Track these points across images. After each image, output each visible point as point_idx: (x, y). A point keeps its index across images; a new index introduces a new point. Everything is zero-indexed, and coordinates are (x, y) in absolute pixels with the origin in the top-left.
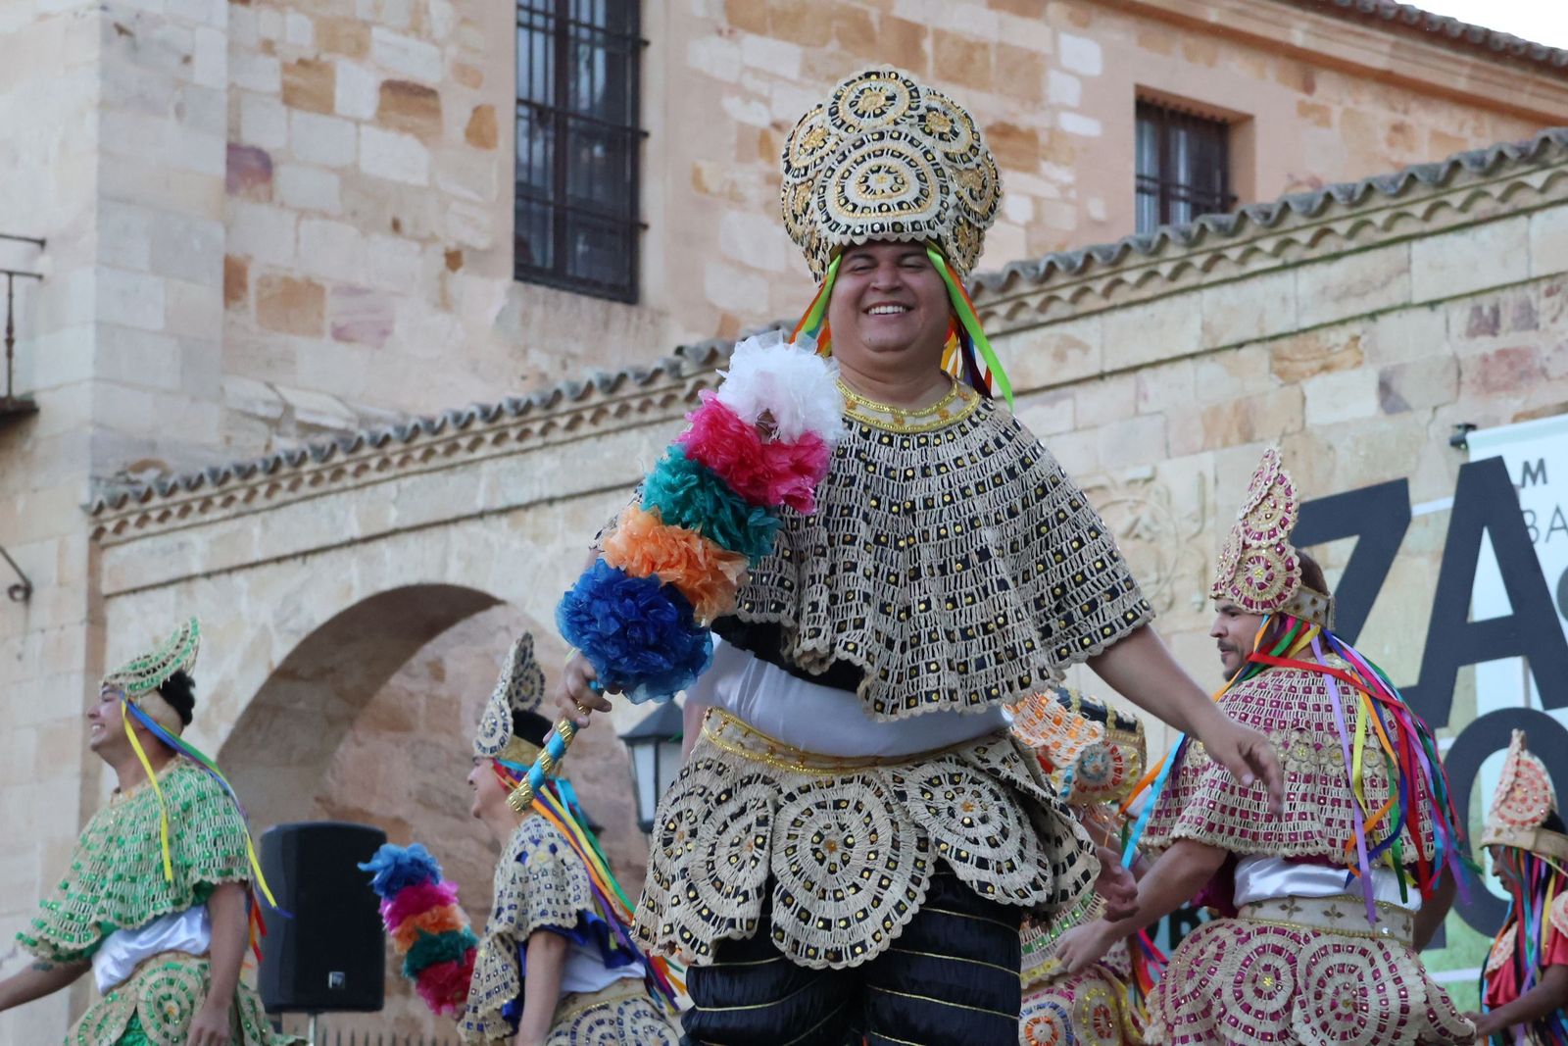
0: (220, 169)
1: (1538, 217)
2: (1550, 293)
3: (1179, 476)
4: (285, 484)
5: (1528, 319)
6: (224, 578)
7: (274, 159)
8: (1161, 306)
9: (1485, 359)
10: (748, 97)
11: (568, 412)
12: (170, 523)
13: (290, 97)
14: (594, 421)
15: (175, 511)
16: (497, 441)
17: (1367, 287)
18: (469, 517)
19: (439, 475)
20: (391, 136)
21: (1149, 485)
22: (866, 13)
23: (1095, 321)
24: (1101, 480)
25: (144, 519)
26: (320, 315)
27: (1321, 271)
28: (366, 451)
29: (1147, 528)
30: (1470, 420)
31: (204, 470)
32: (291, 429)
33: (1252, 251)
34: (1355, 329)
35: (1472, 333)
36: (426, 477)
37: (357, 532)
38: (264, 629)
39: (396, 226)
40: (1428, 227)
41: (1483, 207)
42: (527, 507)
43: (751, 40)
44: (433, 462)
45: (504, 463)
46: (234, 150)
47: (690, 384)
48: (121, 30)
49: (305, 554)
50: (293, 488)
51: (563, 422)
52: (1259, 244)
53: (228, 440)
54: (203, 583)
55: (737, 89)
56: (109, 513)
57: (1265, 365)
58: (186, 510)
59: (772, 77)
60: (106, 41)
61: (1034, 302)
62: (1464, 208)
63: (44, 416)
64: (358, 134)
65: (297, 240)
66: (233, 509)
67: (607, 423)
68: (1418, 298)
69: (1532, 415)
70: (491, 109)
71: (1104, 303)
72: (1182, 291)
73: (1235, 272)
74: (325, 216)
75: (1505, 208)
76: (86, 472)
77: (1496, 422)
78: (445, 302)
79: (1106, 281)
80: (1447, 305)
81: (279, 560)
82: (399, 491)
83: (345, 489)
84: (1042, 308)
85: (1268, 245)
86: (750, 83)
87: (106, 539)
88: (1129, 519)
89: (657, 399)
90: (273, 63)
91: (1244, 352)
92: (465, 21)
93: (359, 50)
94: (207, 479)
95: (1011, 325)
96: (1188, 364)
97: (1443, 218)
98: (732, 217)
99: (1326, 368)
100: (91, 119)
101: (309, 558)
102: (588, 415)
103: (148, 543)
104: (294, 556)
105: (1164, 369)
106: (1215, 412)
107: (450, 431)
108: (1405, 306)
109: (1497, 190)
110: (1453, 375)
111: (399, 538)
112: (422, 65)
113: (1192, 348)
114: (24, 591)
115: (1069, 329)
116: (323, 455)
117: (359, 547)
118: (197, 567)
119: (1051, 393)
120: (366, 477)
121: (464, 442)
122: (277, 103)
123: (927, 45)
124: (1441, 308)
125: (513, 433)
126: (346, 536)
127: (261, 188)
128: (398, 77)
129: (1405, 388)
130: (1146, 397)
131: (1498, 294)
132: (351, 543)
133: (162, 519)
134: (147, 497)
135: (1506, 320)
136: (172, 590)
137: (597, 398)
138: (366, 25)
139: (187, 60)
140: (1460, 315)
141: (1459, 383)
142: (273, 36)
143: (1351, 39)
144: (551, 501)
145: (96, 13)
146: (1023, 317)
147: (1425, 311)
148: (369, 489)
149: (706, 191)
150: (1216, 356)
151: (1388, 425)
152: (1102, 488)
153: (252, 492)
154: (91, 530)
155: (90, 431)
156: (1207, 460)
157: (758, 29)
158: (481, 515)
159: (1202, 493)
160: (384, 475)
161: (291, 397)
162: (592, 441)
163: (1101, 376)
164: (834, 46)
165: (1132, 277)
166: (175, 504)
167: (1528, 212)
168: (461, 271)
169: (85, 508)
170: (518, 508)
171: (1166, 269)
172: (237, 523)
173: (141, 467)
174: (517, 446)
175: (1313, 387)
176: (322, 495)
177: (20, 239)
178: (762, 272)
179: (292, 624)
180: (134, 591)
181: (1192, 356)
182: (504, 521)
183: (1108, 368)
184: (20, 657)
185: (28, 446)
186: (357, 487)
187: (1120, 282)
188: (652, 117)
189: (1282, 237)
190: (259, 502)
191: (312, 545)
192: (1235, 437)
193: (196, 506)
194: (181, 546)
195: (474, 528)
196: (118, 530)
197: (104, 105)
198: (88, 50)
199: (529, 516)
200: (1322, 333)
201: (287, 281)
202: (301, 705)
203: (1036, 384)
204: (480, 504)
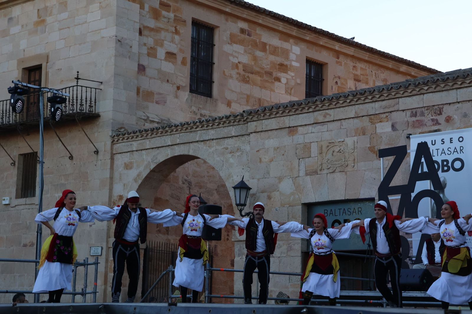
0: (137, 69)
1: (425, 95)
2: (427, 110)
3: (350, 141)
4: (155, 133)
5: (422, 114)
6: (140, 151)
7: (145, 67)
8: (347, 108)
9: (414, 122)
10: (234, 57)
11: (218, 122)
12: (129, 140)
13: (149, 55)
14: (223, 124)
15: (130, 138)
16: (201, 127)
17: (390, 107)
18: (195, 142)
19: (188, 133)
20: (167, 63)
21: (343, 143)
22: (256, 40)
23: (333, 110)
24: (333, 141)
25: (123, 139)
26: (153, 99)
27: (380, 103)
28: (173, 128)
29: (343, 151)
30: (410, 133)
31: (137, 130)
32: (148, 121)
33: (366, 98)
34: (387, 114)
35: (411, 116)
36: (185, 133)
37: (170, 144)
38: (149, 162)
39: (168, 81)
40: (403, 96)
41: (414, 92)
42: (207, 140)
43: (235, 45)
44: (187, 131)
45: (203, 131)
46: (139, 65)
47: (245, 118)
48: (119, 41)
49: (158, 147)
50: (156, 134)
51: (216, 124)
52: (368, 97)
53: (137, 123)
54: (135, 152)
55: (232, 55)
56: (116, 137)
57: (368, 120)
58: (133, 137)
59: (239, 53)
60: (116, 43)
61: (320, 106)
62: (410, 93)
63: (101, 117)
64: (161, 62)
65: (149, 83)
66: (143, 138)
67: (225, 125)
68: (400, 109)
69: (423, 133)
70: (186, 58)
71: (335, 107)
72: (351, 105)
73: (362, 102)
74: (155, 79)
75: (419, 93)
76: (111, 129)
77: (416, 134)
78: (177, 97)
79: (336, 102)
80: (406, 111)
81: (152, 148)
82: (180, 136)
83: (168, 135)
84: (322, 107)
85: (370, 97)
86: (235, 54)
87: (114, 142)
88: (339, 149)
89: (237, 120)
90: (146, 48)
91: (363, 117)
92: (181, 40)
93: (162, 45)
94: (138, 132)
95: (315, 110)
96: (352, 119)
97: (406, 94)
98: (230, 81)
99: (380, 122)
100: (113, 59)
101: (159, 148)
102: (222, 123)
103: (123, 144)
104: (156, 148)
105: (347, 120)
106: (358, 129)
107: (192, 125)
108: (397, 111)
109: (418, 90)
110: (407, 123)
111: (179, 145)
112: (173, 49)
113: (353, 116)
114: (97, 152)
115: (327, 111)
116: (163, 128)
117: (170, 147)
118: (134, 149)
119: (323, 124)
120: (172, 133)
121: (195, 127)
122: (146, 56)
123: (268, 47)
124: (405, 111)
125: (205, 126)
126: (168, 144)
127: (143, 73)
128: (169, 51)
129: (397, 126)
130: (343, 125)
131: (417, 109)
132: (169, 146)
133: (127, 139)
134: (124, 135)
135: (418, 115)
136: (129, 153)
137: (224, 120)
138: (163, 40)
139: (131, 47)
140: (409, 113)
141: (408, 126)
142: (146, 42)
143: (347, 49)
144: (213, 139)
145: (115, 37)
146: (317, 108)
147: (402, 112)
148: (173, 135)
149: (226, 75)
150: (358, 118)
151: (394, 133)
152: (333, 142)
153: (148, 135)
154: (112, 141)
155: (112, 121)
156: (355, 138)
157: (236, 43)
158: (197, 142)
159: (354, 144)
160: (176, 133)
161: (148, 115)
162: (222, 128)
163: (333, 121)
164: (250, 47)
165: (341, 102)
166: (130, 136)
167: (423, 94)
168: (179, 90)
169: (110, 136)
170: (205, 140)
171: (348, 101)
172: (144, 141)
173: (121, 128)
174: (206, 128)
175: (378, 125)
176: (162, 136)
177: (97, 82)
178: (236, 92)
179: (155, 161)
180: (120, 153)
181: (353, 118)
182: (202, 143)
183: (335, 119)
184: (96, 165)
185: (98, 123)
186: (170, 135)
187: (339, 103)
188: (215, 60)
189: (373, 96)
190: (149, 137)
191: (160, 146)
192: (361, 134)
193: (135, 137)
194: (131, 145)
195: (196, 144)
196: (117, 141)
197: (116, 56)
198: (113, 44)
199: (208, 142)
200: (380, 115)
201: (147, 91)
202: (155, 177)
203: (320, 122)
204: (197, 139)
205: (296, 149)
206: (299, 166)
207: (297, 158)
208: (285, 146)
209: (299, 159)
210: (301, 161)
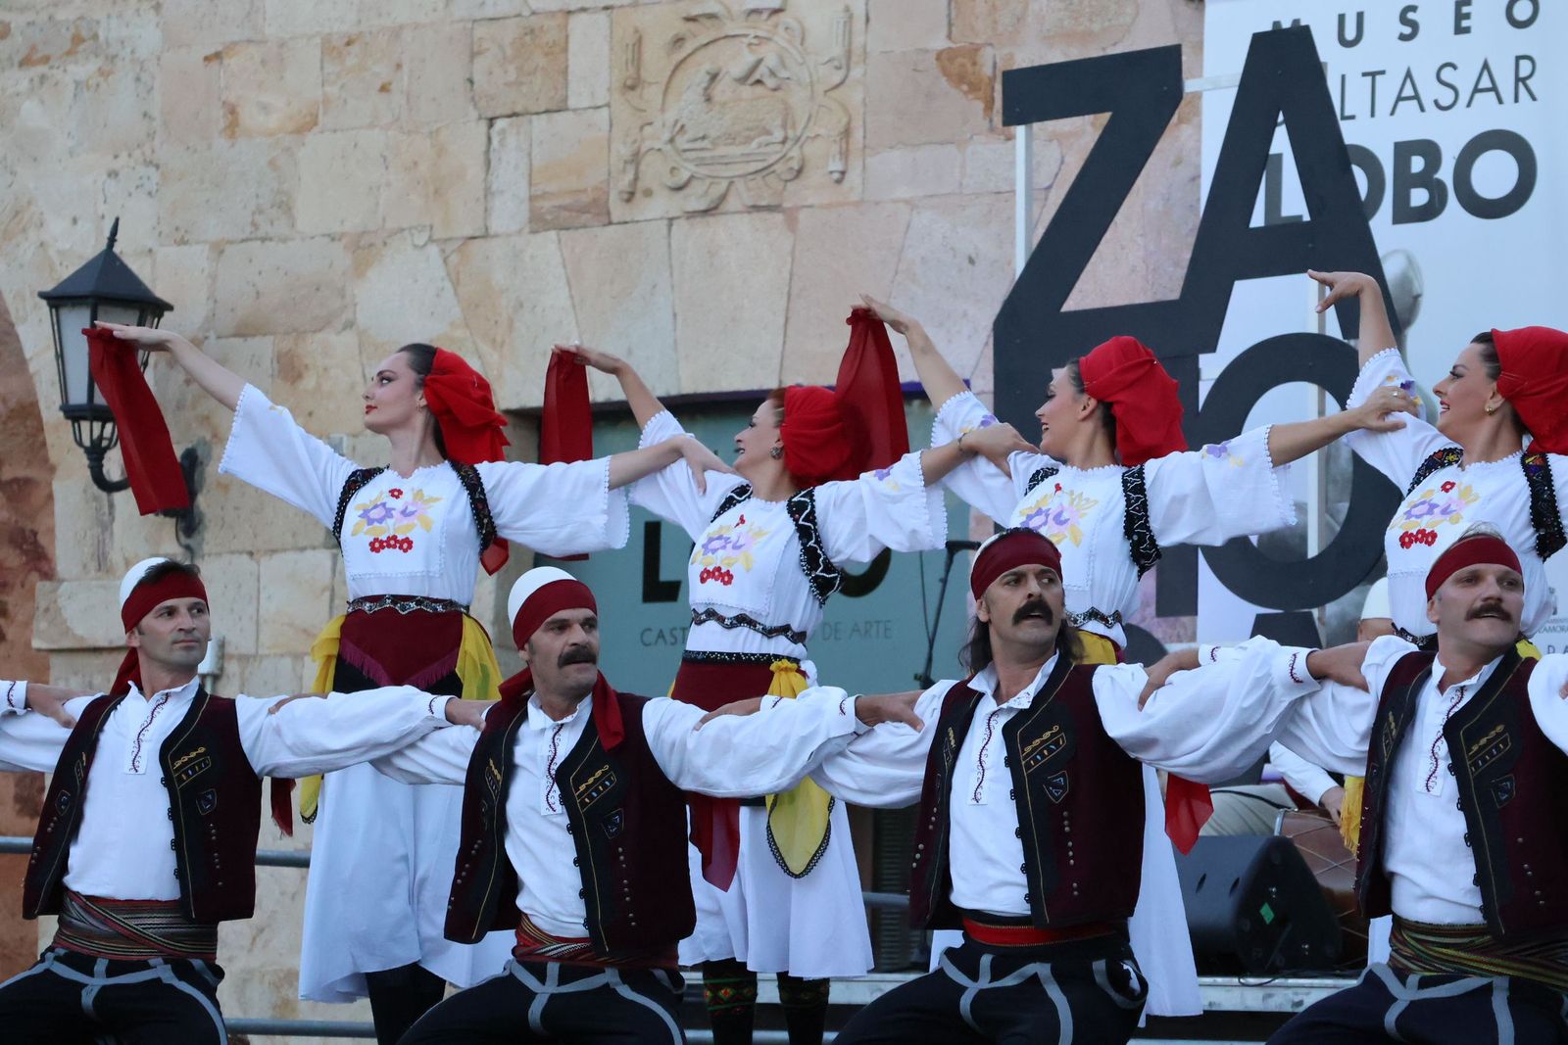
3: (818, 11)
21: (775, 18)
24: (713, 7)
29: (773, 73)
88: (749, 59)
152: (712, 16)
159: (849, 33)
205: (473, 55)
206: (488, 163)
207: (474, 114)
208: (396, 32)
209: (491, 121)
210: (503, 132)
